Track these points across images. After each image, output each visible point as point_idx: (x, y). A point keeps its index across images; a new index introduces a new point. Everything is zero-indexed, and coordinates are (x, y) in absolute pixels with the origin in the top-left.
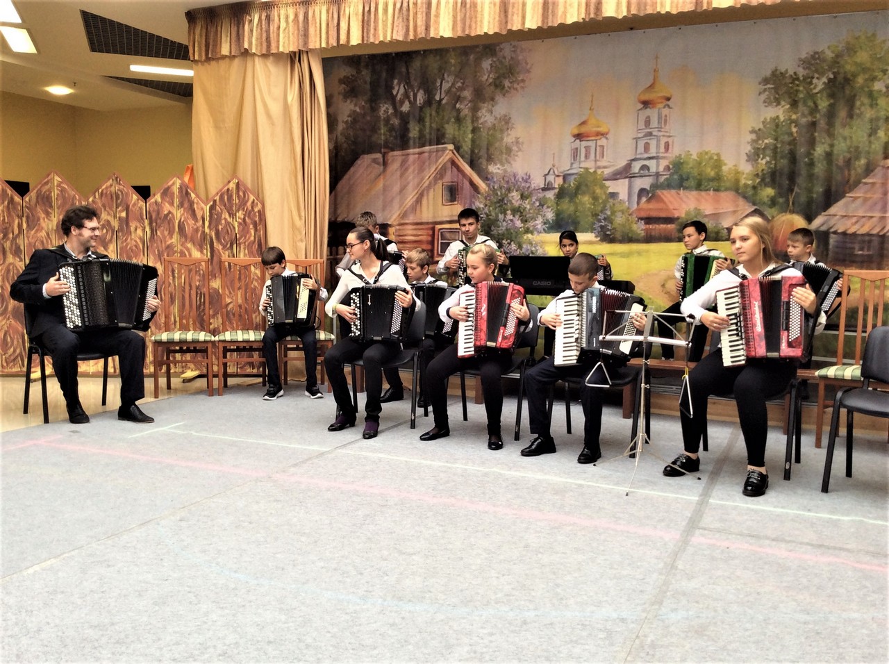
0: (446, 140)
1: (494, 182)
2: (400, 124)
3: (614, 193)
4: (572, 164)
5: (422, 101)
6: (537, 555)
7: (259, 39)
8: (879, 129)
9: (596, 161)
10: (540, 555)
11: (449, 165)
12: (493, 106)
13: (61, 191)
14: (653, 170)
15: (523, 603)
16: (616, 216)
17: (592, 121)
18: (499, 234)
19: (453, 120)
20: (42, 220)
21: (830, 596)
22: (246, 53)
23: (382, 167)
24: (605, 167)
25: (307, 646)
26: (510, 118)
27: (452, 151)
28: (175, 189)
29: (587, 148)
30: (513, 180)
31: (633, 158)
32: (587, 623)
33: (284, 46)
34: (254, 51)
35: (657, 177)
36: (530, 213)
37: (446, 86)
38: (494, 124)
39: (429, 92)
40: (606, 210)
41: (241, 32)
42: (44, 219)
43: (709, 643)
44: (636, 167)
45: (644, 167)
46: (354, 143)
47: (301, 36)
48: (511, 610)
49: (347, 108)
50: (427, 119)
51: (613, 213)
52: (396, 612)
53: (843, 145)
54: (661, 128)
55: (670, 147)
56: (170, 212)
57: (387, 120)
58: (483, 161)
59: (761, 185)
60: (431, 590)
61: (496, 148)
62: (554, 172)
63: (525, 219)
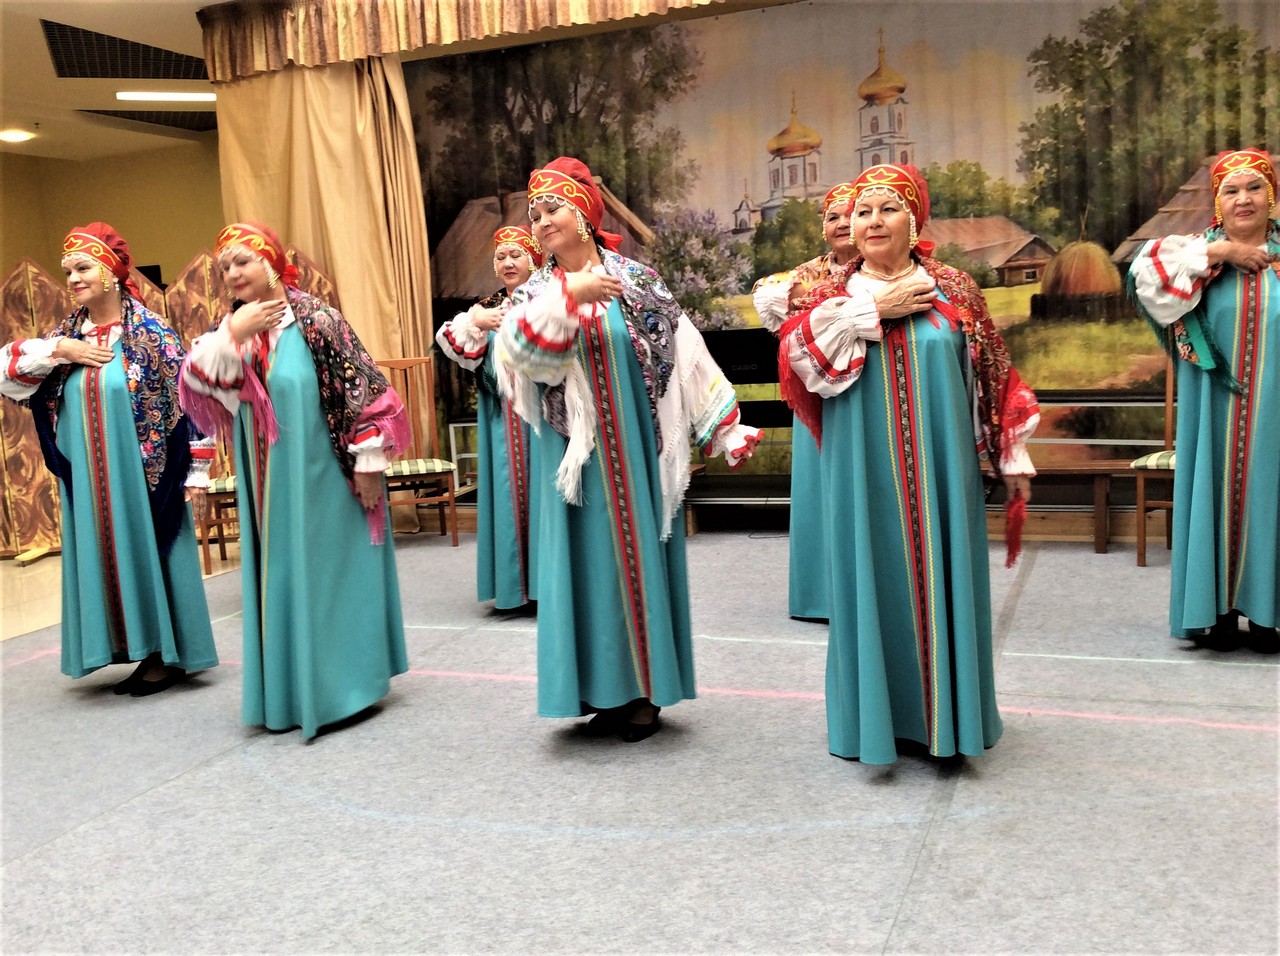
1: (664, 227)
2: (521, 152)
4: (772, 192)
5: (550, 117)
6: (776, 748)
7: (309, 44)
8: (1198, 114)
9: (806, 186)
10: (780, 749)
12: (653, 117)
13: (40, 287)
15: (764, 814)
17: (796, 130)
19: (597, 140)
20: (15, 332)
21: (1175, 769)
22: (291, 66)
23: (500, 217)
25: (481, 899)
26: (679, 133)
28: (205, 271)
29: (792, 168)
30: (690, 221)
32: (854, 833)
33: (345, 52)
34: (302, 62)
36: (719, 267)
37: (582, 92)
38: (657, 143)
39: (560, 103)
41: (280, 35)
42: (18, 330)
43: (1020, 846)
46: (457, 184)
47: (370, 35)
48: (750, 826)
49: (443, 134)
50: (560, 141)
52: (595, 842)
53: (1150, 139)
54: (895, 132)
56: (200, 306)
57: (502, 148)
58: (646, 197)
59: (1040, 204)
60: (638, 808)
61: (662, 177)
62: (748, 206)
63: (711, 276)
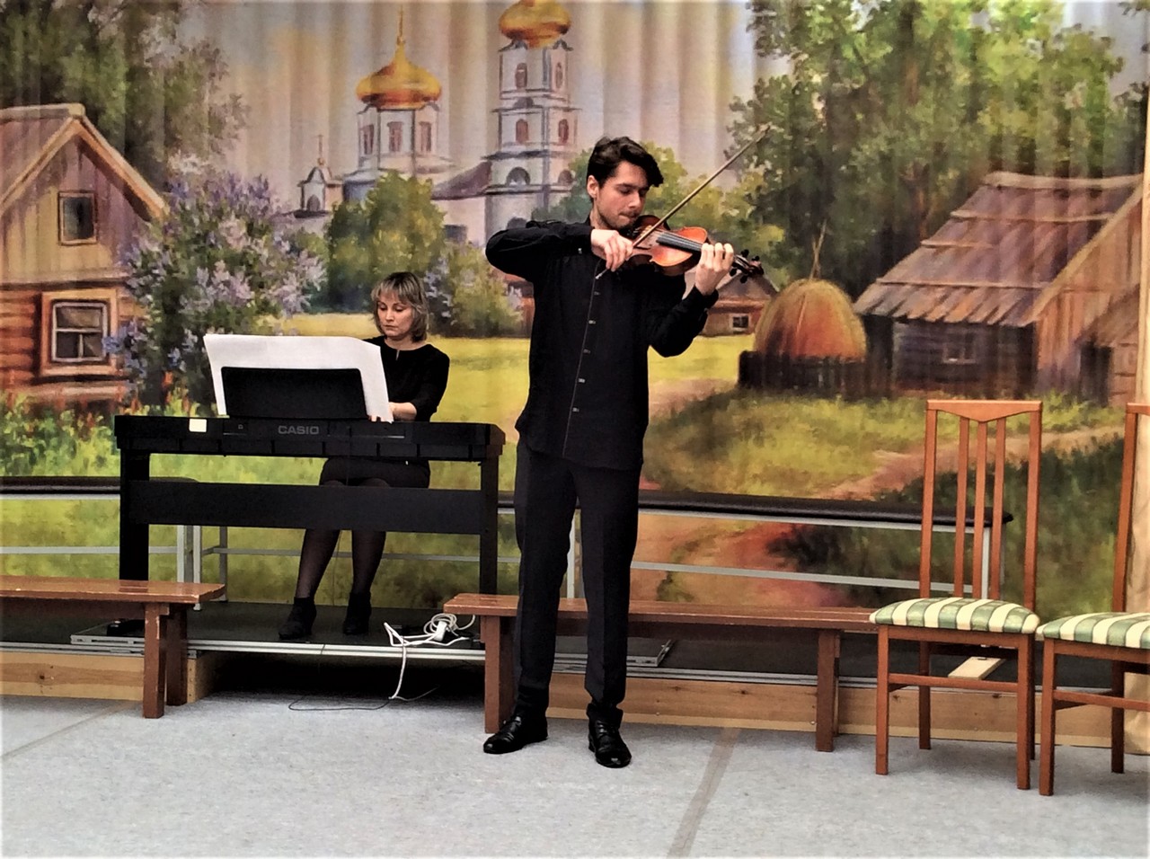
0: (64, 94)
1: (184, 196)
3: (455, 227)
4: (361, 161)
8: (980, 109)
9: (414, 156)
11: (74, 152)
12: (177, 22)
14: (537, 180)
16: (461, 279)
17: (403, 70)
18: (198, 315)
19: (81, 47)
24: (433, 170)
26: (217, 51)
27: (80, 119)
29: (394, 127)
30: (229, 193)
31: (493, 153)
35: (546, 198)
36: (271, 268)
38: (181, 64)
40: (441, 263)
44: (502, 171)
45: (518, 173)
50: (18, 41)
51: (455, 271)
53: (912, 139)
54: (551, 91)
55: (571, 131)
58: (157, 146)
59: (757, 220)
61: (187, 117)
62: (322, 177)
63: (258, 280)
